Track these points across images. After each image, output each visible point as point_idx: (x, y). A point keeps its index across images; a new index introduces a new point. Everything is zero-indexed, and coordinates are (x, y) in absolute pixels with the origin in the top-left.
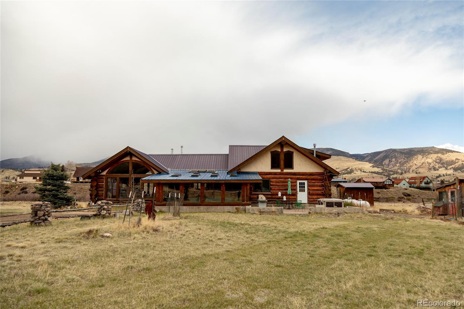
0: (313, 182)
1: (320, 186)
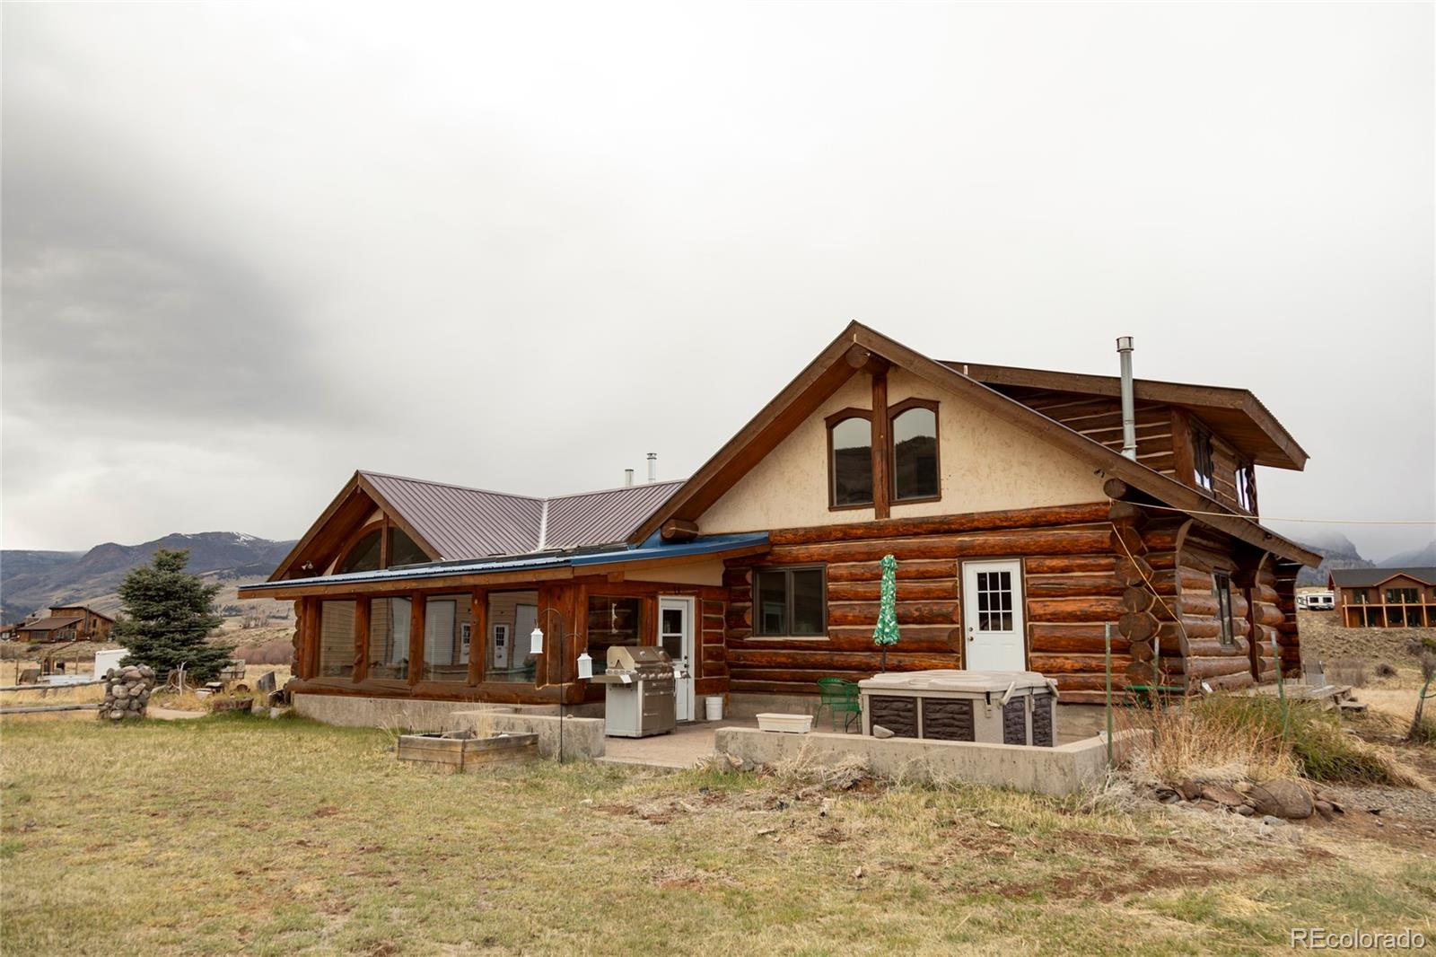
0: (1052, 570)
1: (1097, 591)
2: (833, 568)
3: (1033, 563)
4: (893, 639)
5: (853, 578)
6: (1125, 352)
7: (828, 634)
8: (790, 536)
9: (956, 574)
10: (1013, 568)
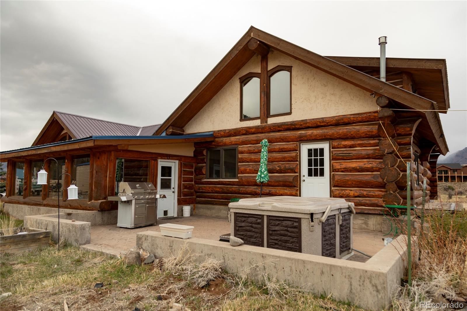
0: (345, 146)
1: (368, 157)
2: (241, 148)
3: (335, 143)
4: (265, 180)
5: (250, 152)
6: (383, 44)
7: (238, 178)
8: (222, 133)
9: (297, 150)
10: (325, 146)
